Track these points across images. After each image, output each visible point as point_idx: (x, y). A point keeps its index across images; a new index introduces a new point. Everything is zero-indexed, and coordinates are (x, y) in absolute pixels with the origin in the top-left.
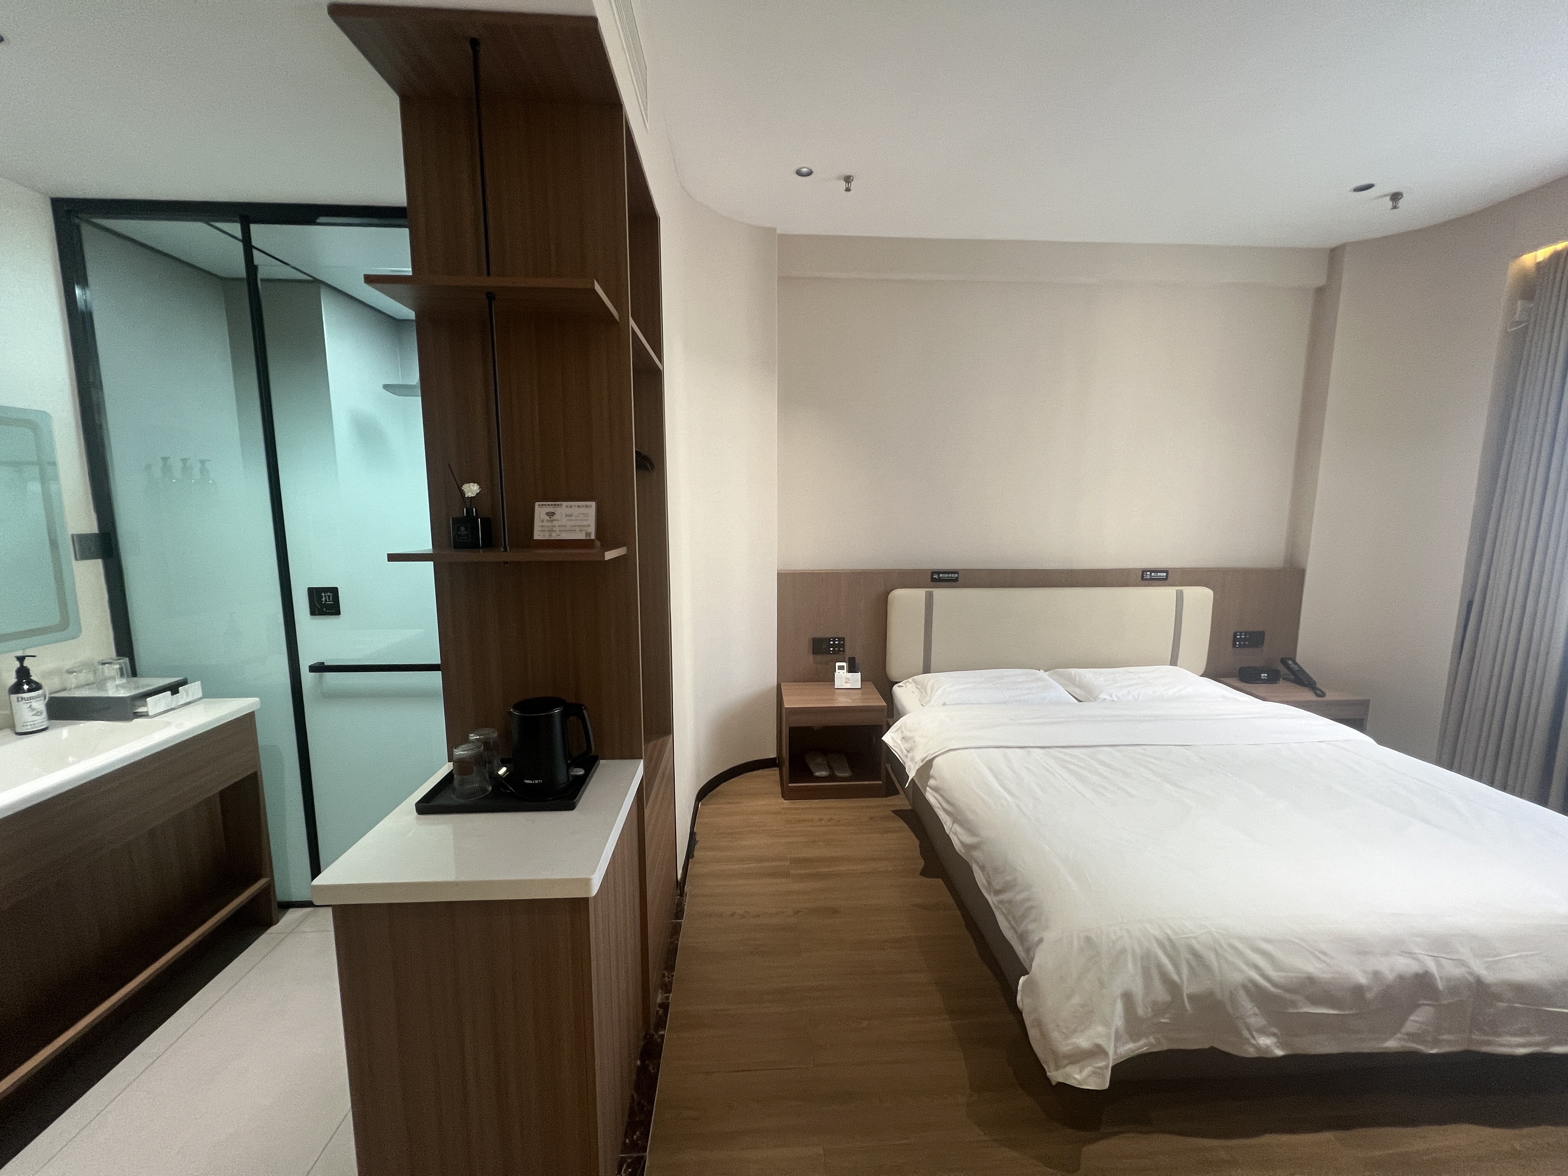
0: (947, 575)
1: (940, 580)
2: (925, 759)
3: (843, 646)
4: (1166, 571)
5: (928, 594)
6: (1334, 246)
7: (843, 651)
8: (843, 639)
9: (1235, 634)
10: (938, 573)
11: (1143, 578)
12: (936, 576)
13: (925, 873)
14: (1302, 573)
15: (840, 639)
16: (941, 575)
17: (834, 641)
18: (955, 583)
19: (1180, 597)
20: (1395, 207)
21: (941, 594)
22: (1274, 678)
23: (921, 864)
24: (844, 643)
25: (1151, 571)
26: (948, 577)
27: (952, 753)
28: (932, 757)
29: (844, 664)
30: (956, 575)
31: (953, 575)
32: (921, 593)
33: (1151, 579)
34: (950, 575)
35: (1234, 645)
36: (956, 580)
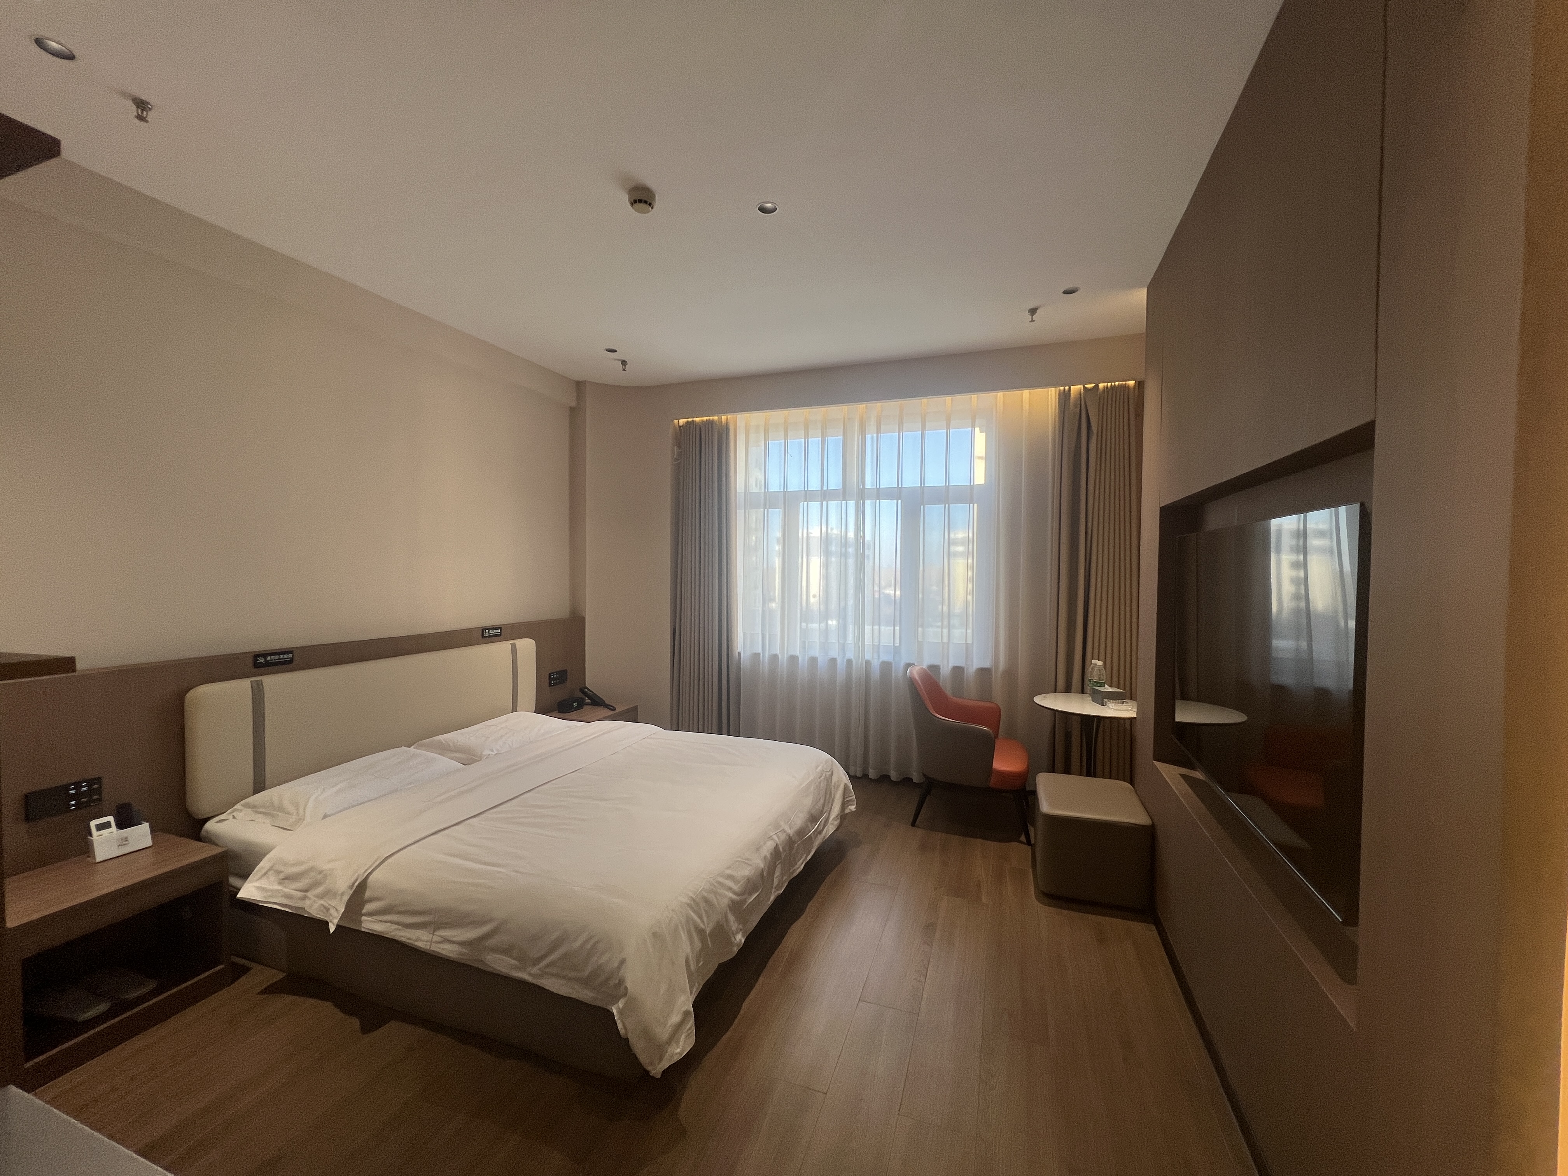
0: (277, 657)
1: (268, 664)
2: (354, 884)
3: (99, 791)
4: (500, 628)
5: (254, 684)
6: (579, 380)
7: (100, 800)
8: (98, 780)
9: (550, 675)
10: (264, 655)
11: (483, 637)
12: (261, 660)
13: (366, 1029)
14: (582, 620)
15: (90, 783)
16: (269, 658)
17: (78, 785)
18: (290, 666)
19: (514, 648)
20: (624, 370)
21: (272, 682)
22: (581, 705)
23: (355, 1023)
24: (100, 787)
25: (489, 629)
26: (279, 659)
27: (390, 860)
28: (365, 876)
29: (111, 819)
30: (290, 656)
31: (286, 656)
32: (244, 685)
33: (490, 636)
34: (282, 656)
35: (550, 685)
36: (291, 661)
